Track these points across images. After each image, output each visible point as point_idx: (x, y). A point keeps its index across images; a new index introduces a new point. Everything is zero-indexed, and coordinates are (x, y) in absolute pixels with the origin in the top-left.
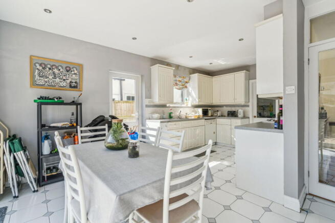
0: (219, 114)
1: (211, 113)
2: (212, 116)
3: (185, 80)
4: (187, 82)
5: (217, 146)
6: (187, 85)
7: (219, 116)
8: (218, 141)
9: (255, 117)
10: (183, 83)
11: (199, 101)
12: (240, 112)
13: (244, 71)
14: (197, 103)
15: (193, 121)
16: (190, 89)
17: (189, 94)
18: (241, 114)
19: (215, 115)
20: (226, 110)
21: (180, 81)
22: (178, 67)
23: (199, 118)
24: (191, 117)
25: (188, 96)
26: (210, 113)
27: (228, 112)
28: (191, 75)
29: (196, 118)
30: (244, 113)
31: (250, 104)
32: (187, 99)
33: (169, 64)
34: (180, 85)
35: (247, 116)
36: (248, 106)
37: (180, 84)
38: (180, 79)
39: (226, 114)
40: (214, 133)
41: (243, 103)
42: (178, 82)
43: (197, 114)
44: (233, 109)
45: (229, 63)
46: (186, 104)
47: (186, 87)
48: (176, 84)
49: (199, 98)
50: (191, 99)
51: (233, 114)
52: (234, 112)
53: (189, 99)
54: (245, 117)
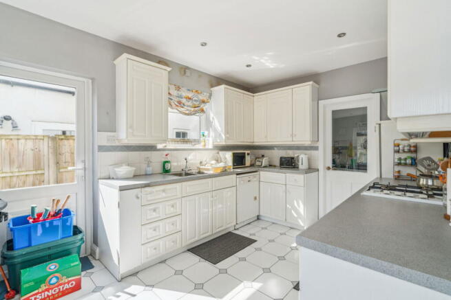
0: (265, 161)
1: (251, 161)
2: (252, 165)
3: (201, 97)
4: (203, 102)
5: (260, 221)
6: (205, 107)
7: (264, 167)
8: (261, 214)
9: (329, 168)
10: (197, 104)
11: (227, 138)
12: (303, 159)
13: (311, 83)
14: (222, 142)
15: (209, 180)
16: (212, 115)
17: (209, 124)
18: (303, 165)
19: (258, 163)
20: (276, 155)
21: (190, 99)
22: (184, 69)
23: (224, 172)
24: (208, 170)
25: (208, 129)
26: (248, 161)
27: (281, 158)
28: (212, 89)
29: (219, 171)
30: (309, 160)
31: (320, 145)
32: (206, 133)
33: (161, 61)
34: (188, 106)
35: (313, 167)
36: (316, 148)
37: (190, 103)
38: (190, 95)
39: (277, 163)
40: (255, 198)
41: (308, 143)
42: (184, 101)
43: (222, 165)
44: (290, 154)
45: (282, 66)
46: (203, 143)
47: (202, 111)
48: (180, 103)
49: (227, 132)
50: (212, 134)
51: (289, 164)
52: (293, 158)
53: (209, 134)
54: (311, 169)
